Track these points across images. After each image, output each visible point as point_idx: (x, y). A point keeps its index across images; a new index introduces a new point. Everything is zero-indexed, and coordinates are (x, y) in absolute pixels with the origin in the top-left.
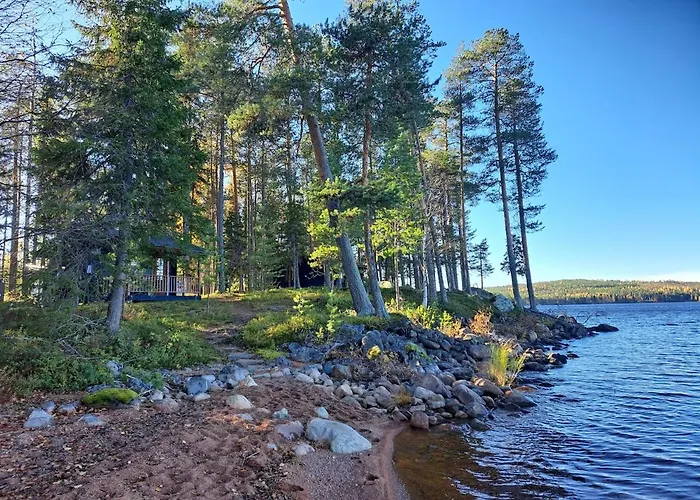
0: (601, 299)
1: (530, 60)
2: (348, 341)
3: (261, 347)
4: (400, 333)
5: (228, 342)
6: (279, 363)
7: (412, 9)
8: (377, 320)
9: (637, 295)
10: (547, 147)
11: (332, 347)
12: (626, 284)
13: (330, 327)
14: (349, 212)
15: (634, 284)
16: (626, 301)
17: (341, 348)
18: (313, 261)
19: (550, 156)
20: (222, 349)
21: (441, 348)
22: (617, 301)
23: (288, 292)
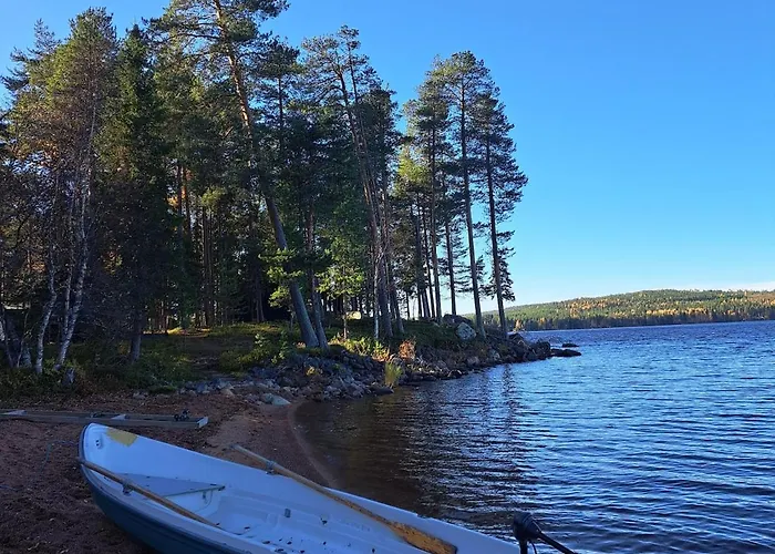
0: (694, 316)
1: (496, 86)
2: (295, 364)
3: (233, 370)
4: (336, 359)
5: (208, 368)
6: (245, 379)
7: (363, 62)
8: (318, 350)
9: (742, 310)
10: (520, 170)
11: (282, 368)
12: (729, 295)
13: (281, 355)
14: (295, 274)
15: (740, 295)
16: (728, 319)
17: (287, 369)
18: (273, 301)
19: (521, 180)
20: (205, 372)
21: (366, 368)
22: (716, 319)
23: (251, 327)
